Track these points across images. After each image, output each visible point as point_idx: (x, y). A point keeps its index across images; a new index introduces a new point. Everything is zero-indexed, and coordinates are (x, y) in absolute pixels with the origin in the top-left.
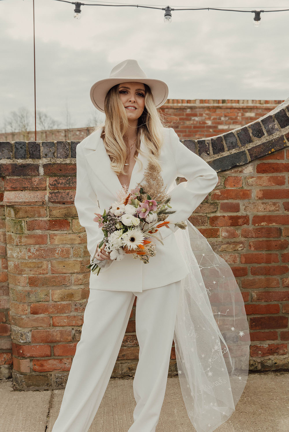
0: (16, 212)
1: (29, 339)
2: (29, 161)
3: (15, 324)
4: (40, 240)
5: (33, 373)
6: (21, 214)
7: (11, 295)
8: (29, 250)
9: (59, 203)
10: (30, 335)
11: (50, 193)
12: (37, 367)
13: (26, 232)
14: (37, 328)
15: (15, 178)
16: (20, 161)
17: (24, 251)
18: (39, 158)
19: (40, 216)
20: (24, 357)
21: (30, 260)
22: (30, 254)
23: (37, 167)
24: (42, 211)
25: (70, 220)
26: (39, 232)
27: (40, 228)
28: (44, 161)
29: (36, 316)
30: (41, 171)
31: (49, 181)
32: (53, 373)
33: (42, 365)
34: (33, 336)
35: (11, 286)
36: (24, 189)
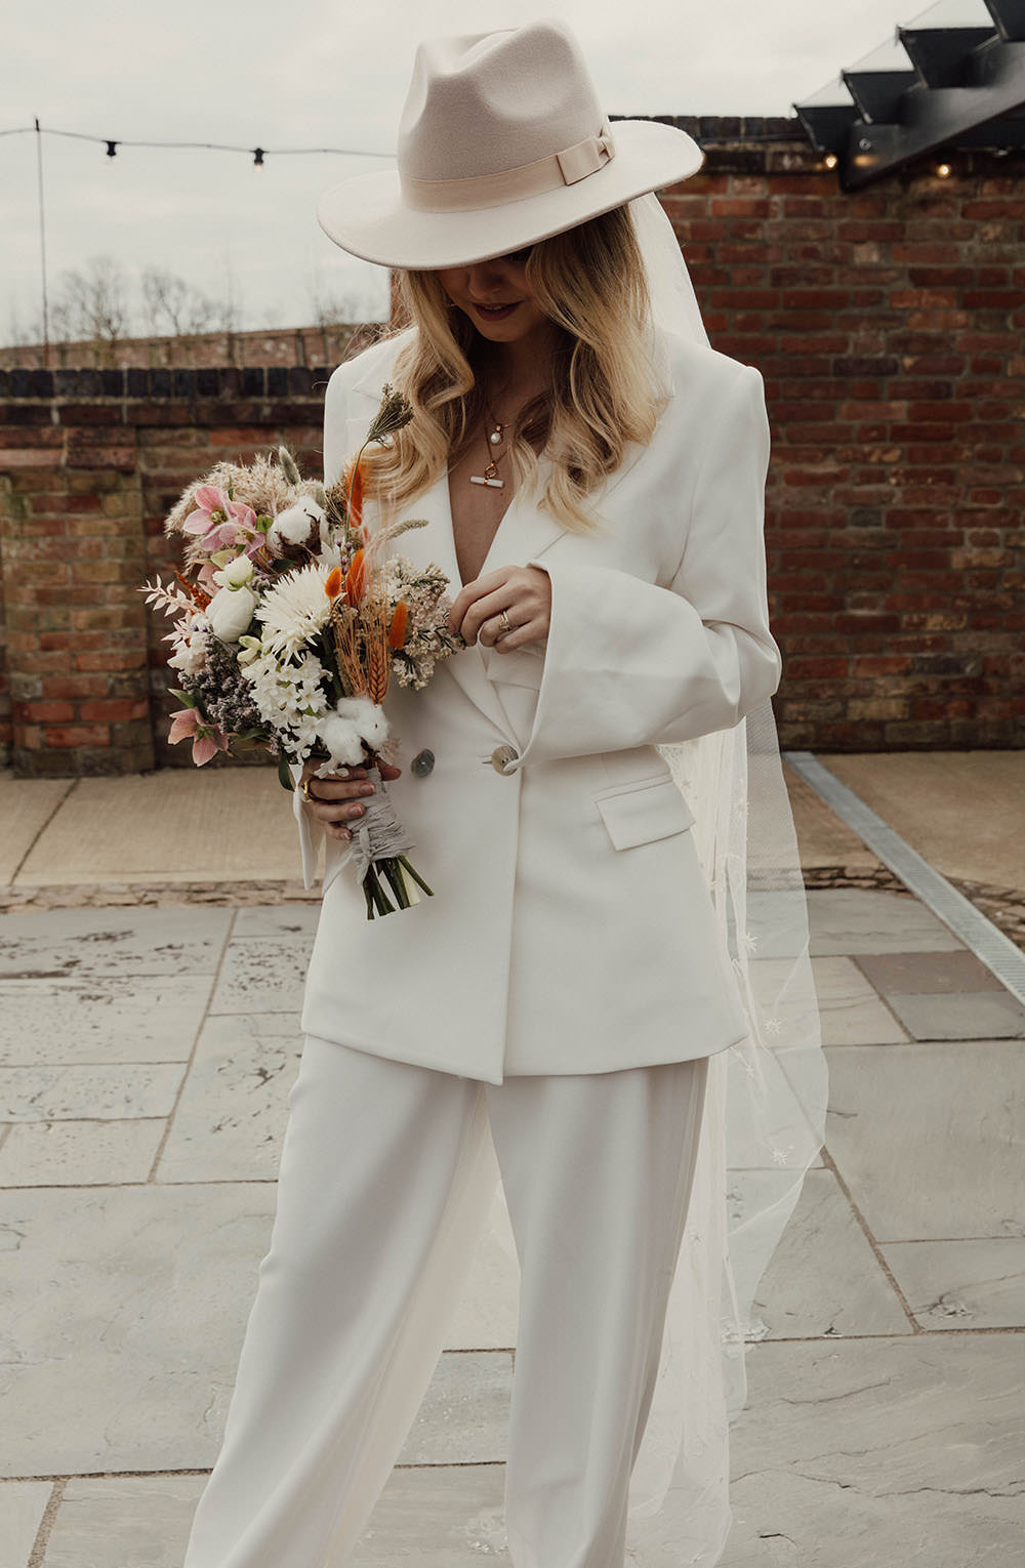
0: (15, 481)
1: (39, 693)
2: (35, 401)
3: (17, 669)
4: (54, 529)
5: (47, 750)
6: (22, 486)
7: (8, 620)
8: (36, 545)
9: (83, 467)
10: (39, 685)
11: (70, 453)
12: (52, 740)
13: (31, 515)
14: (50, 674)
15: (13, 428)
16: (20, 401)
17: (28, 546)
18: (52, 395)
19: (52, 490)
20: (31, 723)
21: (38, 562)
22: (37, 551)
23: (47, 411)
24: (57, 482)
25: (101, 496)
26: (51, 515)
27: (53, 509)
28: (60, 401)
29: (50, 654)
30: (55, 416)
31: (67, 434)
32: (78, 750)
33: (60, 737)
34: (45, 688)
35: (9, 605)
36: (25, 446)
